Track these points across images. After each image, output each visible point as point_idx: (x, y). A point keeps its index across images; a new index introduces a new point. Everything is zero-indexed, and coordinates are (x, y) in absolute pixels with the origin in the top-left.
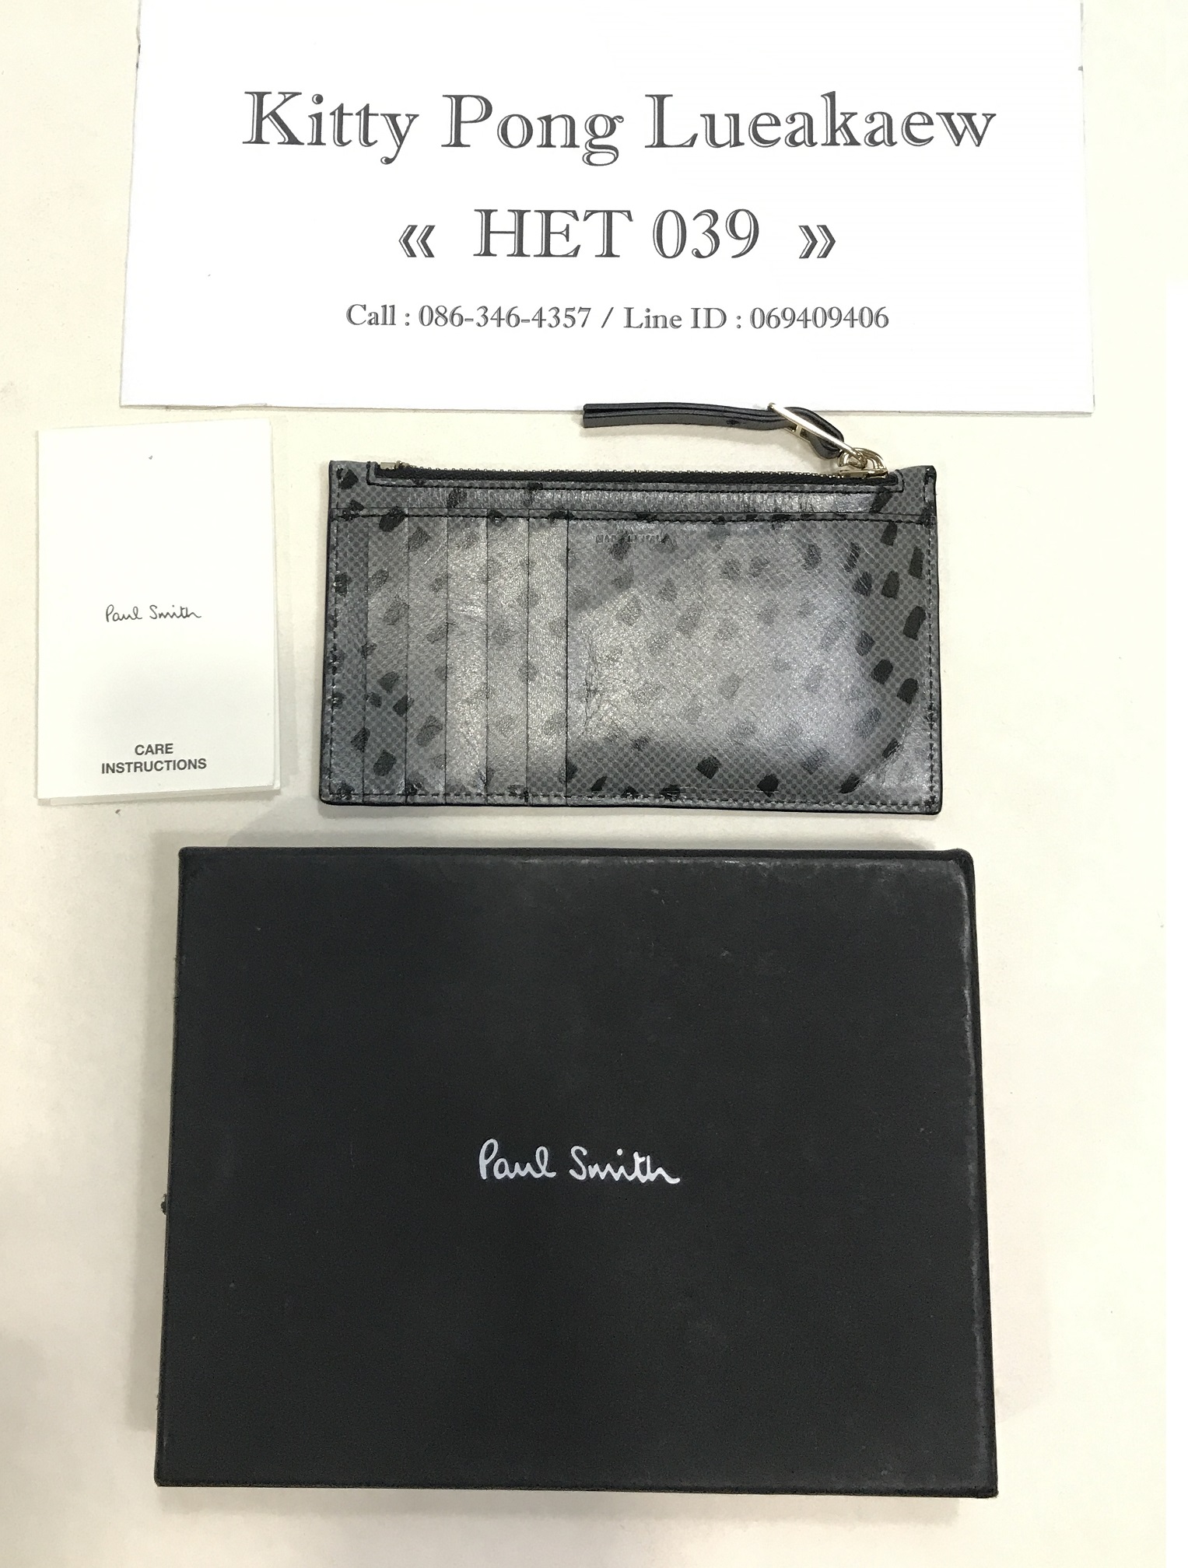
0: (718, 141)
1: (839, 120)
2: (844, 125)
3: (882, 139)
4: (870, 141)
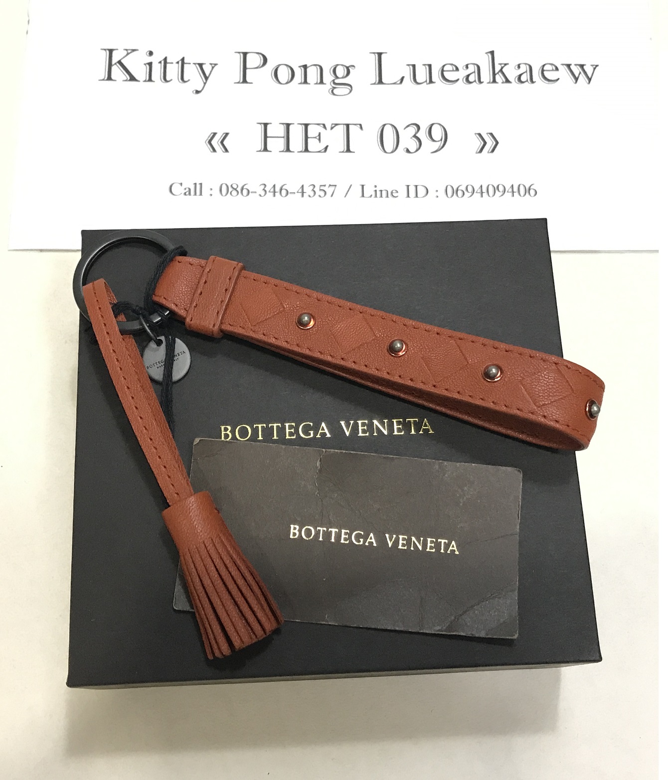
0: (418, 81)
1: (498, 68)
2: (501, 71)
3: (526, 80)
4: (519, 81)
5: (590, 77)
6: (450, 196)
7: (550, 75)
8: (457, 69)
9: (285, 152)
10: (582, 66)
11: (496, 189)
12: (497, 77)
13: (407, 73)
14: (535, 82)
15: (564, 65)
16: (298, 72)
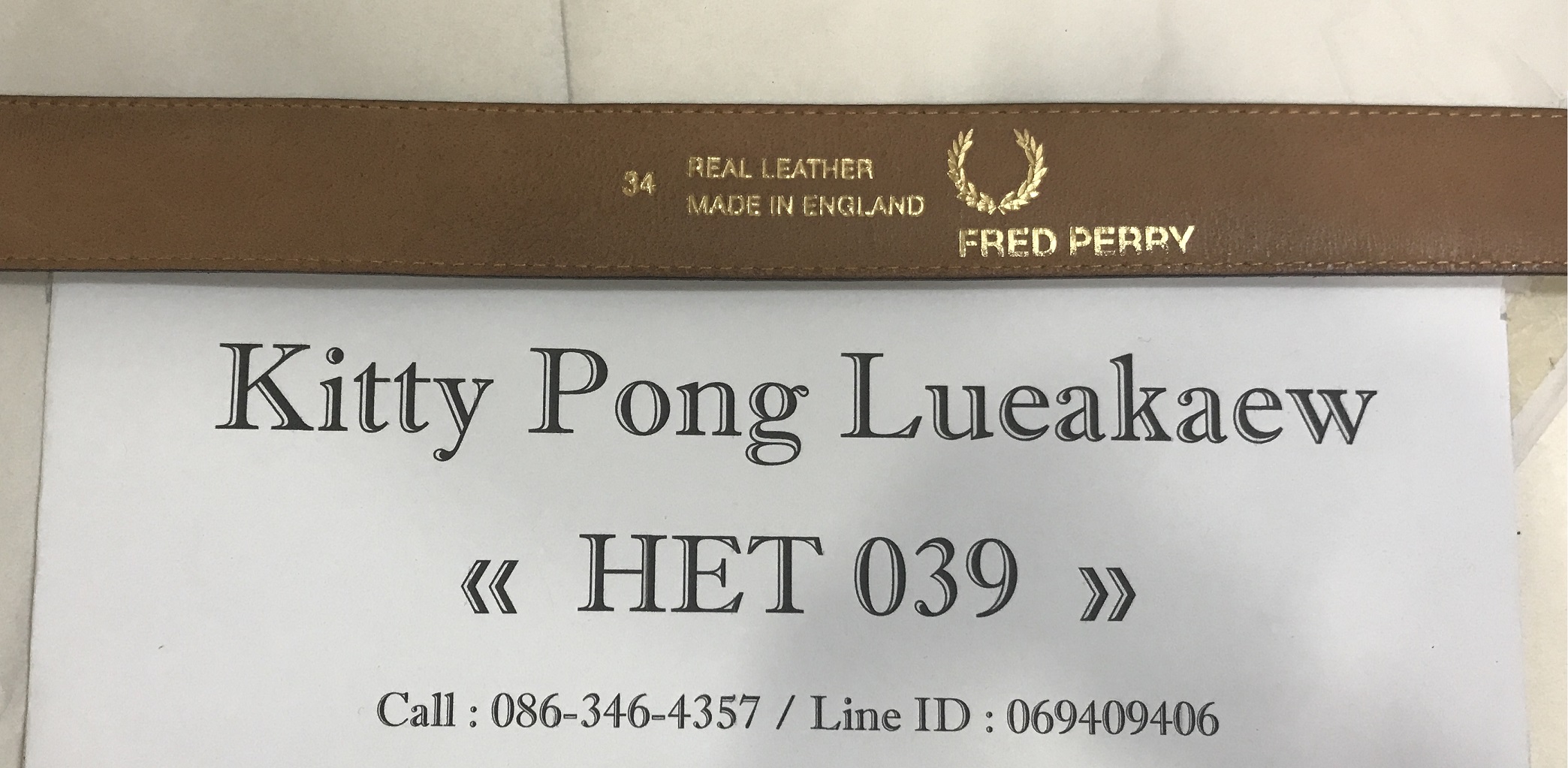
0: (954, 428)
1: (1139, 400)
2: (1146, 407)
3: (1203, 432)
4: (1184, 434)
5: (1354, 422)
6: (1019, 726)
7: (1260, 421)
8: (1044, 403)
9: (644, 610)
10: (1335, 395)
11: (1126, 713)
12: (1137, 421)
13: (925, 406)
14: (1225, 437)
15: (1295, 391)
16: (678, 403)
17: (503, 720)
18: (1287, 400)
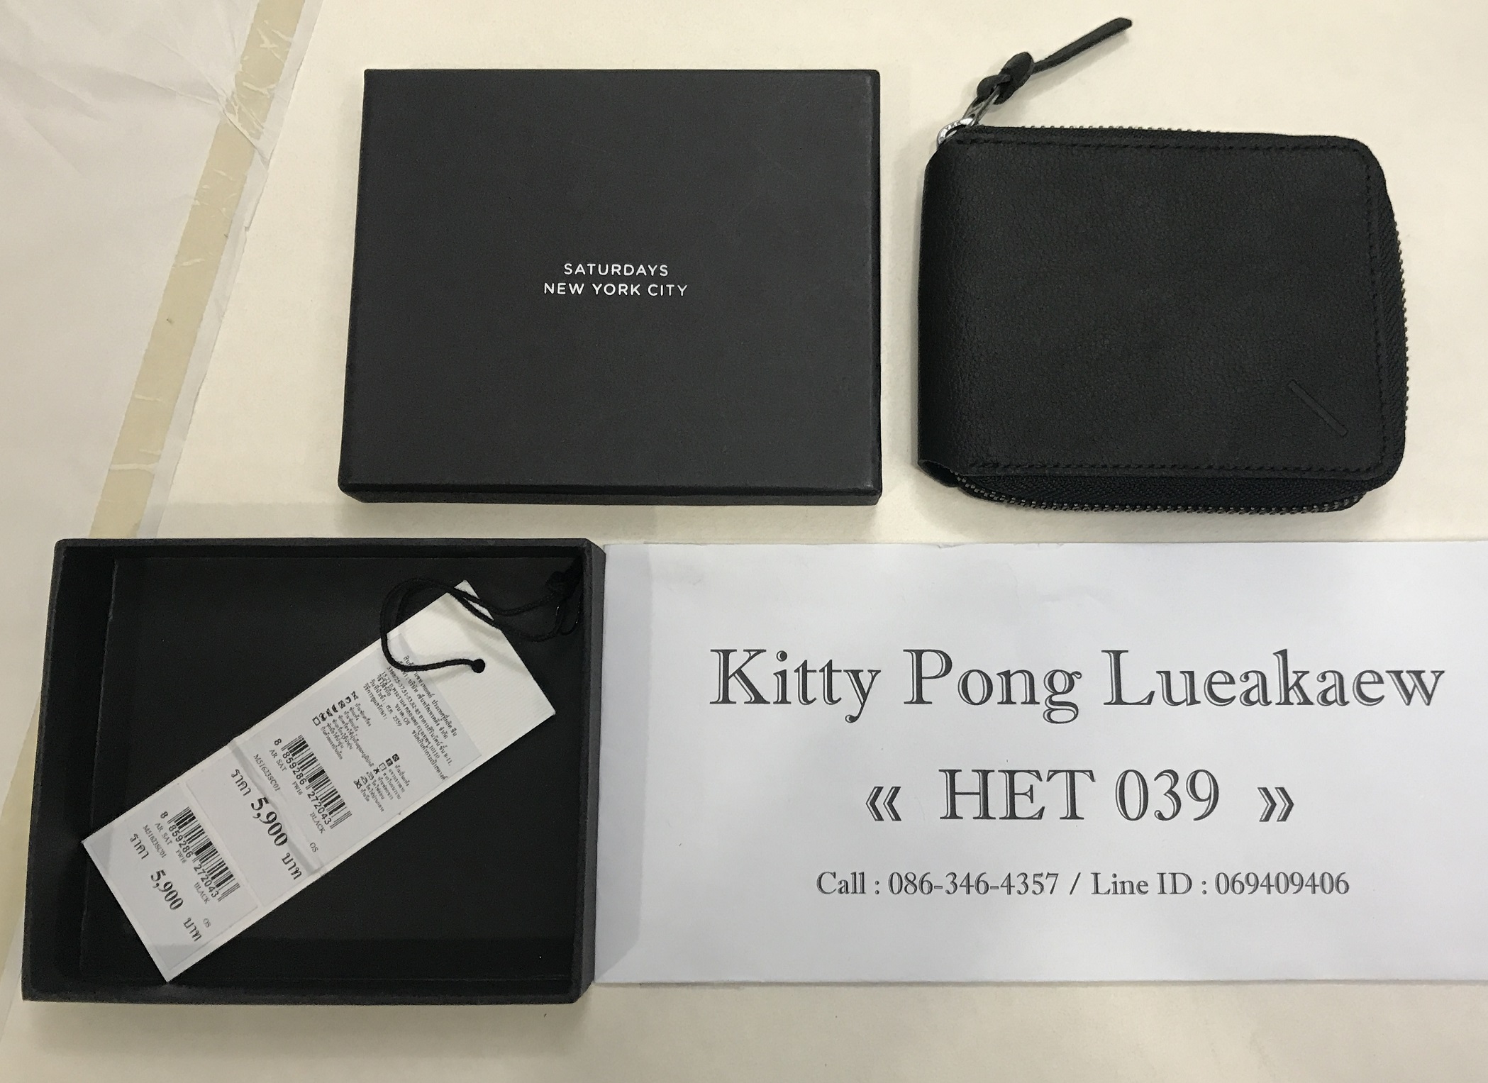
0: (1175, 698)
1: (1292, 679)
2: (1297, 684)
3: (1334, 699)
4: (1323, 700)
5: (1430, 692)
6: (1223, 890)
7: (1371, 691)
8: (1232, 681)
9: (982, 818)
10: (1418, 674)
11: (1290, 880)
12: (1291, 692)
13: (1157, 684)
14: (1348, 702)
15: (1392, 672)
16: (998, 683)
17: (896, 890)
18: (1386, 677)
